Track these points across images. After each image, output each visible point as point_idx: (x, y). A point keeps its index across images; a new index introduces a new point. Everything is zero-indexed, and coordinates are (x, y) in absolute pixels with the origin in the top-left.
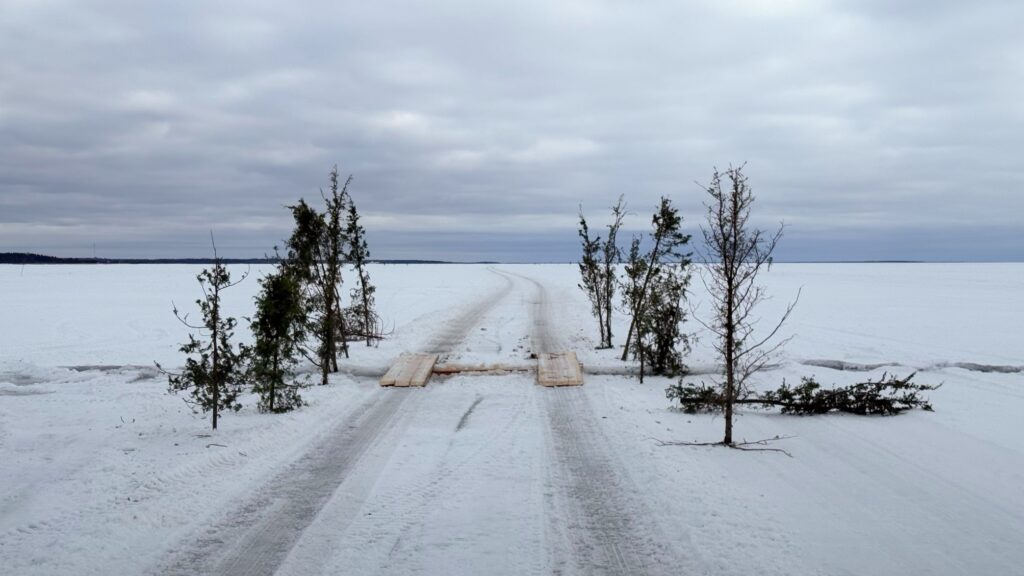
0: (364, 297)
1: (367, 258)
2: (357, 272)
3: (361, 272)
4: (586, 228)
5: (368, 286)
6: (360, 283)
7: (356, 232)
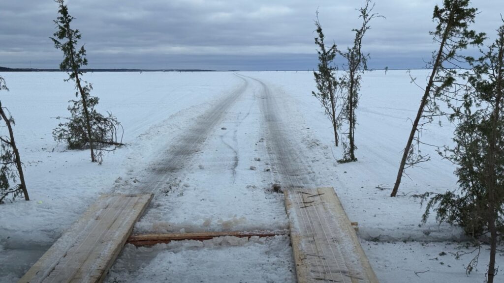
0: (85, 109)
1: (83, 67)
2: (73, 82)
3: (78, 81)
4: (322, 36)
5: (89, 97)
6: (80, 94)
7: (70, 37)
